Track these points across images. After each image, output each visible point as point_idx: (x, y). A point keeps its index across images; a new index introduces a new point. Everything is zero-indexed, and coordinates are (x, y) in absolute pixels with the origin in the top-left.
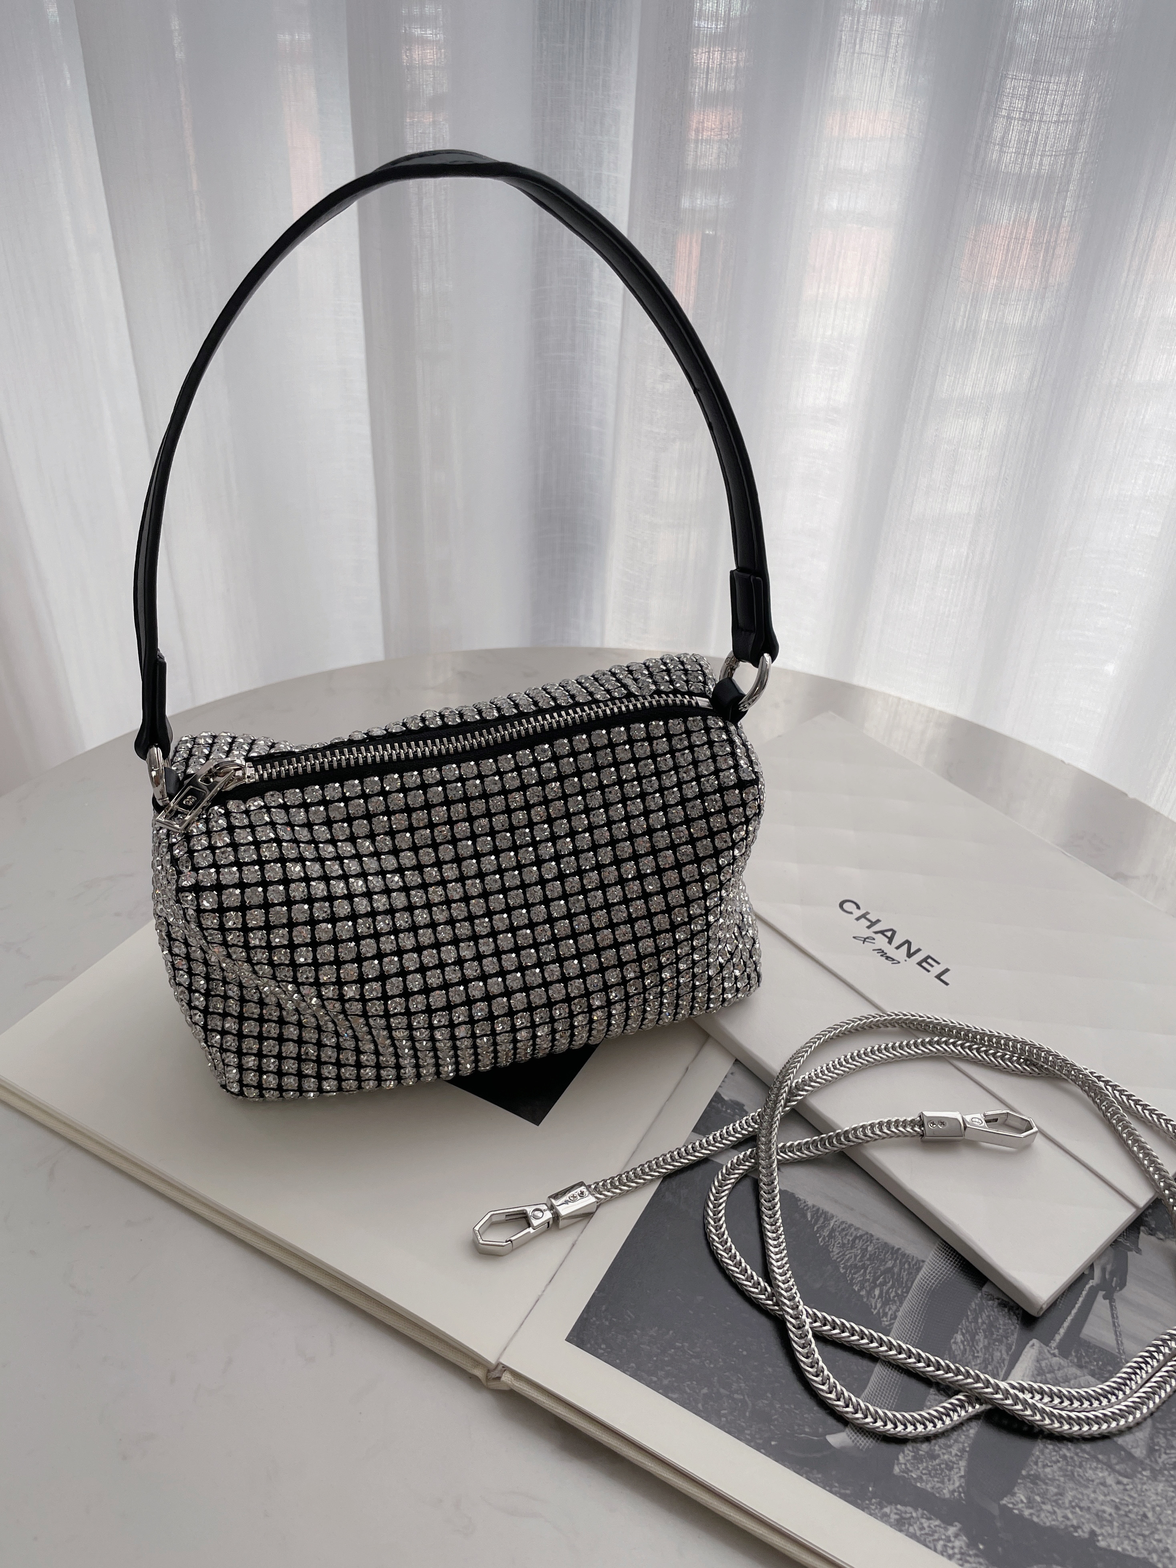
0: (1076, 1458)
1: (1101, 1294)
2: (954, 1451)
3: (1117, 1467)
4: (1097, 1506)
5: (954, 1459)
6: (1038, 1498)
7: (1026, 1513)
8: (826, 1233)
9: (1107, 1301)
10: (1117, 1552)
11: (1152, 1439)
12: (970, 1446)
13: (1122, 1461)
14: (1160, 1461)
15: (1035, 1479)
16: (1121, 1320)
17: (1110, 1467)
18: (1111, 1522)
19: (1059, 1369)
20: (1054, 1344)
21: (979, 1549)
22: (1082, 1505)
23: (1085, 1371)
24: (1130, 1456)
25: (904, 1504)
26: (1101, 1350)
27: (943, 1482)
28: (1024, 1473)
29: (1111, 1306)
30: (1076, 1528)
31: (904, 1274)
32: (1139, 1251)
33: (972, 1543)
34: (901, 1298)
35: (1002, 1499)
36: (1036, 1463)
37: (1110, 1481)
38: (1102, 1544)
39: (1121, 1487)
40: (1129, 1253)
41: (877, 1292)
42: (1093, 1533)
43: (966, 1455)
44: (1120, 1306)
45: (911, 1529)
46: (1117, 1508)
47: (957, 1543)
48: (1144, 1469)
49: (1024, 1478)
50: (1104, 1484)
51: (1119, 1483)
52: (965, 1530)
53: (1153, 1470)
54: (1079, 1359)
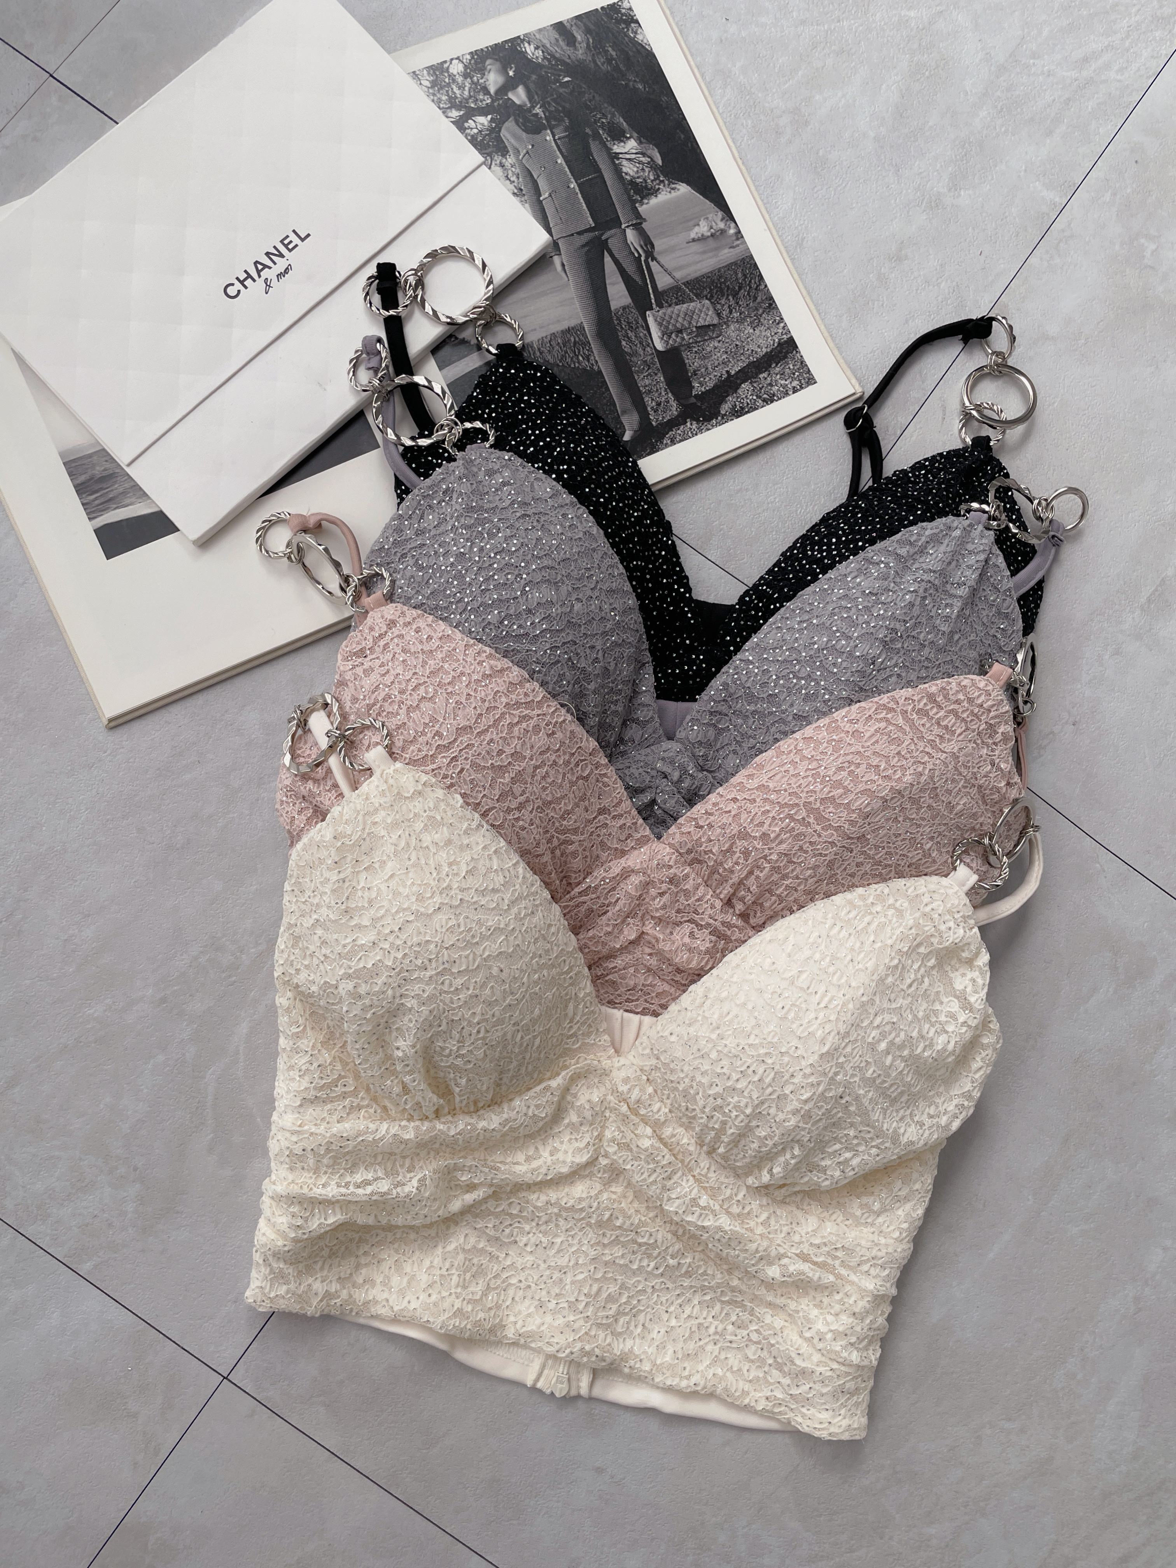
0: (700, 348)
1: (650, 260)
3: (714, 335)
4: (720, 359)
6: (702, 379)
7: (703, 389)
8: (538, 354)
9: (654, 262)
10: (740, 371)
11: (715, 310)
12: (667, 385)
14: (724, 316)
15: (695, 373)
16: (666, 266)
17: (711, 338)
18: (729, 361)
19: (665, 315)
20: (654, 306)
21: (701, 421)
22: (716, 365)
23: (673, 305)
25: (668, 433)
26: (671, 288)
30: (721, 377)
31: (581, 337)
32: (645, 220)
34: (590, 350)
37: (716, 344)
38: (733, 373)
39: (721, 342)
40: (644, 225)
41: (581, 358)
43: (668, 390)
45: (678, 439)
46: (726, 353)
47: (694, 427)
48: (722, 326)
49: (691, 376)
50: (715, 348)
51: (719, 341)
52: (693, 419)
53: (725, 323)
54: (667, 302)
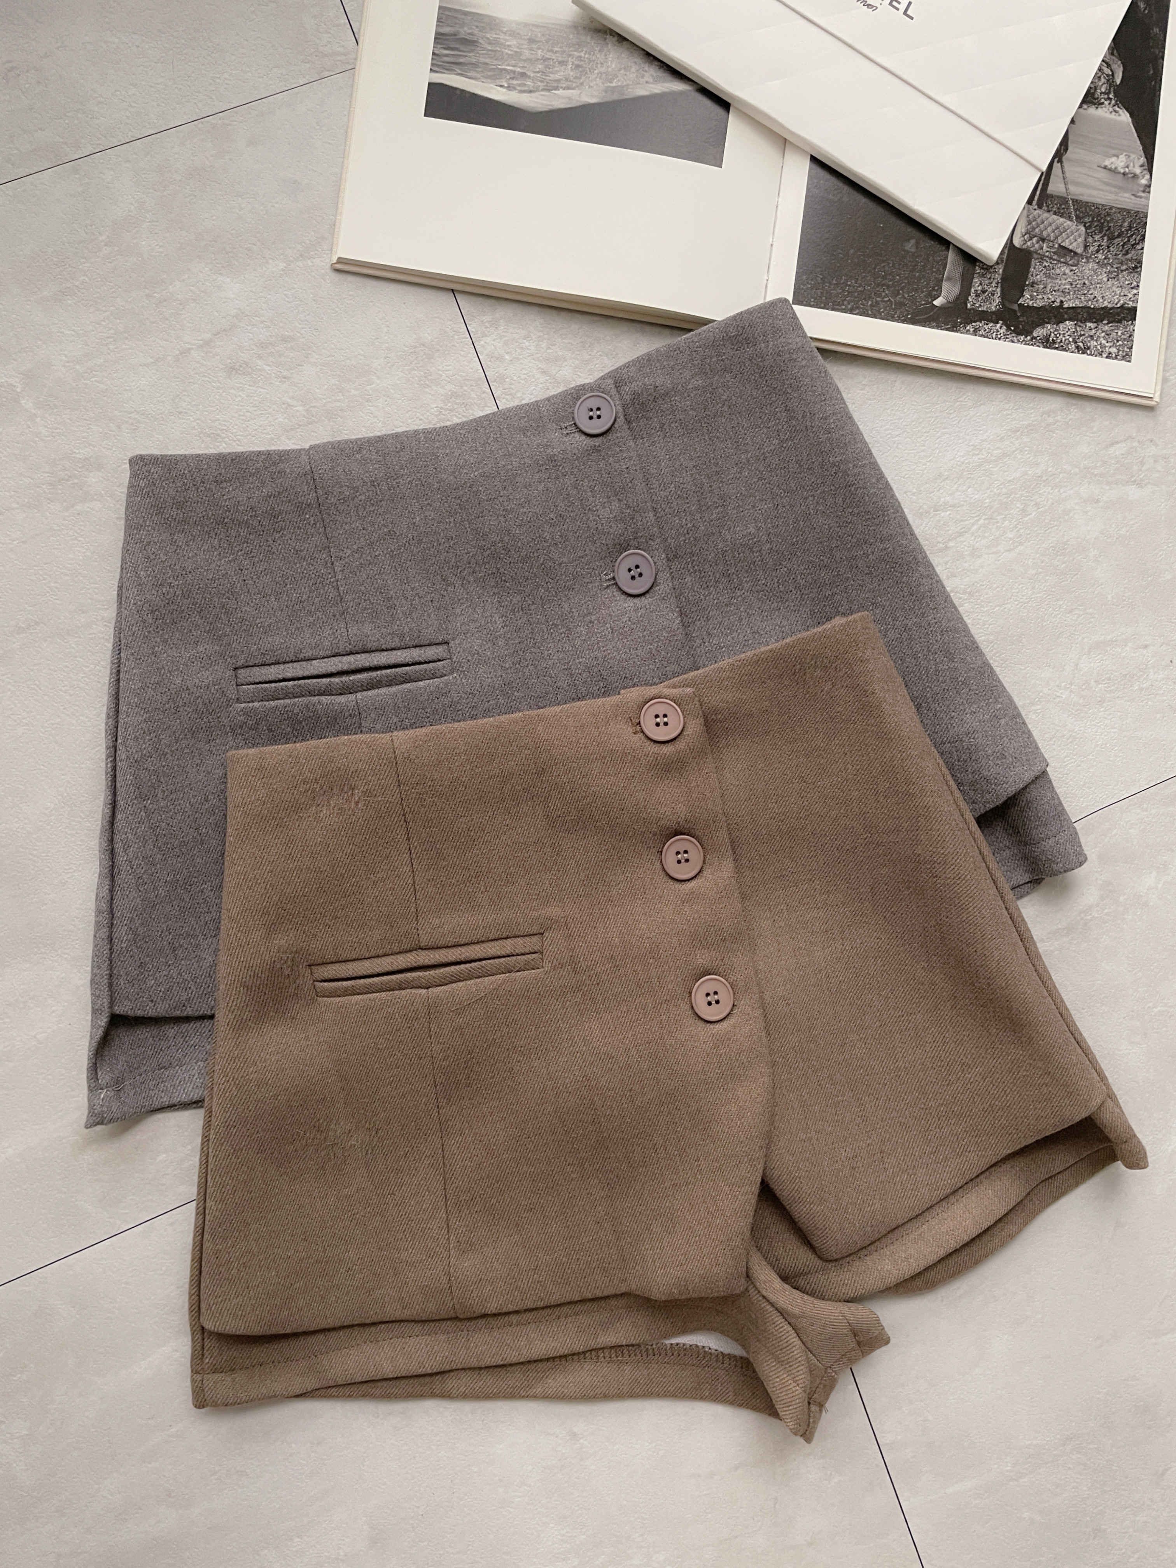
0: (1051, 265)
1: (1056, 160)
2: (994, 285)
3: (1070, 262)
4: (1062, 287)
5: (994, 289)
6: (1035, 294)
7: (1030, 303)
9: (1059, 164)
10: (1073, 308)
11: (1086, 240)
12: (1002, 279)
13: (1072, 258)
14: (1090, 251)
16: (1067, 174)
17: (1066, 263)
18: (1069, 293)
19: (1039, 217)
20: (1035, 203)
21: (1011, 330)
22: (1055, 289)
23: (1052, 213)
24: (1076, 253)
25: (975, 322)
26: (1058, 197)
27: (991, 303)
28: (1027, 283)
29: (1062, 166)
30: (1053, 302)
33: (1008, 328)
35: (1018, 300)
36: (1032, 276)
37: (1067, 271)
38: (1066, 306)
39: (1073, 272)
42: (1062, 302)
43: (1000, 284)
44: (1065, 164)
45: (981, 333)
46: (1071, 284)
47: (1002, 331)
48: (1083, 259)
49: (1027, 285)
50: (1064, 274)
51: (1071, 271)
53: (1087, 258)
54: (1048, 206)
